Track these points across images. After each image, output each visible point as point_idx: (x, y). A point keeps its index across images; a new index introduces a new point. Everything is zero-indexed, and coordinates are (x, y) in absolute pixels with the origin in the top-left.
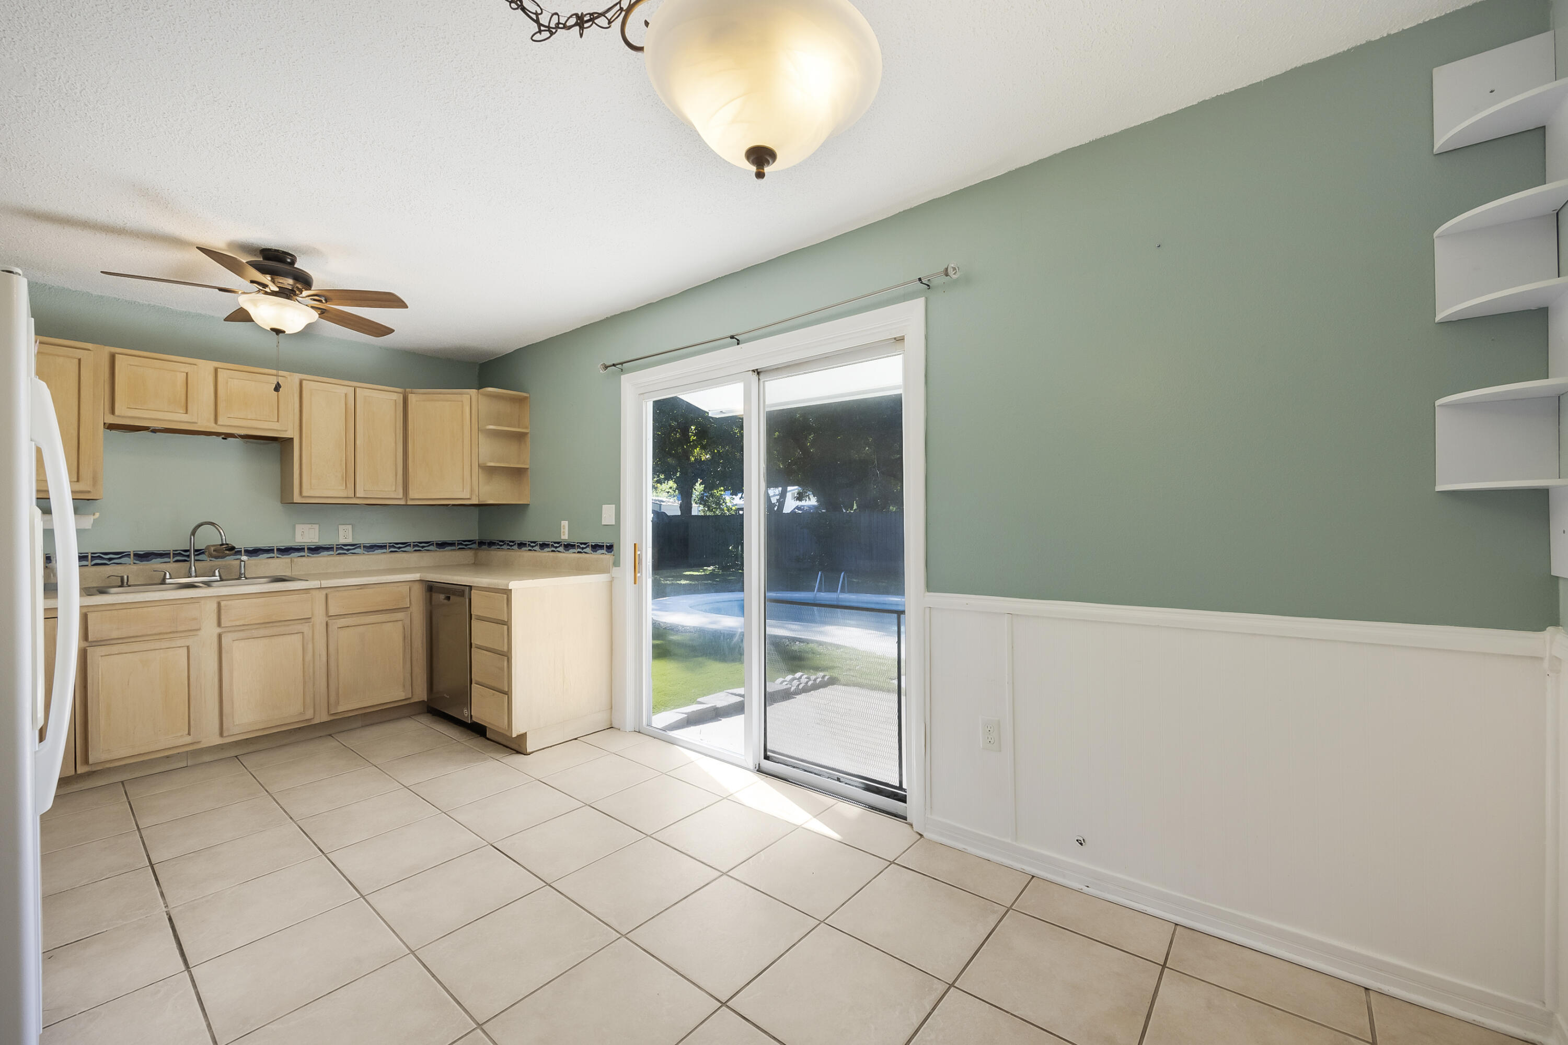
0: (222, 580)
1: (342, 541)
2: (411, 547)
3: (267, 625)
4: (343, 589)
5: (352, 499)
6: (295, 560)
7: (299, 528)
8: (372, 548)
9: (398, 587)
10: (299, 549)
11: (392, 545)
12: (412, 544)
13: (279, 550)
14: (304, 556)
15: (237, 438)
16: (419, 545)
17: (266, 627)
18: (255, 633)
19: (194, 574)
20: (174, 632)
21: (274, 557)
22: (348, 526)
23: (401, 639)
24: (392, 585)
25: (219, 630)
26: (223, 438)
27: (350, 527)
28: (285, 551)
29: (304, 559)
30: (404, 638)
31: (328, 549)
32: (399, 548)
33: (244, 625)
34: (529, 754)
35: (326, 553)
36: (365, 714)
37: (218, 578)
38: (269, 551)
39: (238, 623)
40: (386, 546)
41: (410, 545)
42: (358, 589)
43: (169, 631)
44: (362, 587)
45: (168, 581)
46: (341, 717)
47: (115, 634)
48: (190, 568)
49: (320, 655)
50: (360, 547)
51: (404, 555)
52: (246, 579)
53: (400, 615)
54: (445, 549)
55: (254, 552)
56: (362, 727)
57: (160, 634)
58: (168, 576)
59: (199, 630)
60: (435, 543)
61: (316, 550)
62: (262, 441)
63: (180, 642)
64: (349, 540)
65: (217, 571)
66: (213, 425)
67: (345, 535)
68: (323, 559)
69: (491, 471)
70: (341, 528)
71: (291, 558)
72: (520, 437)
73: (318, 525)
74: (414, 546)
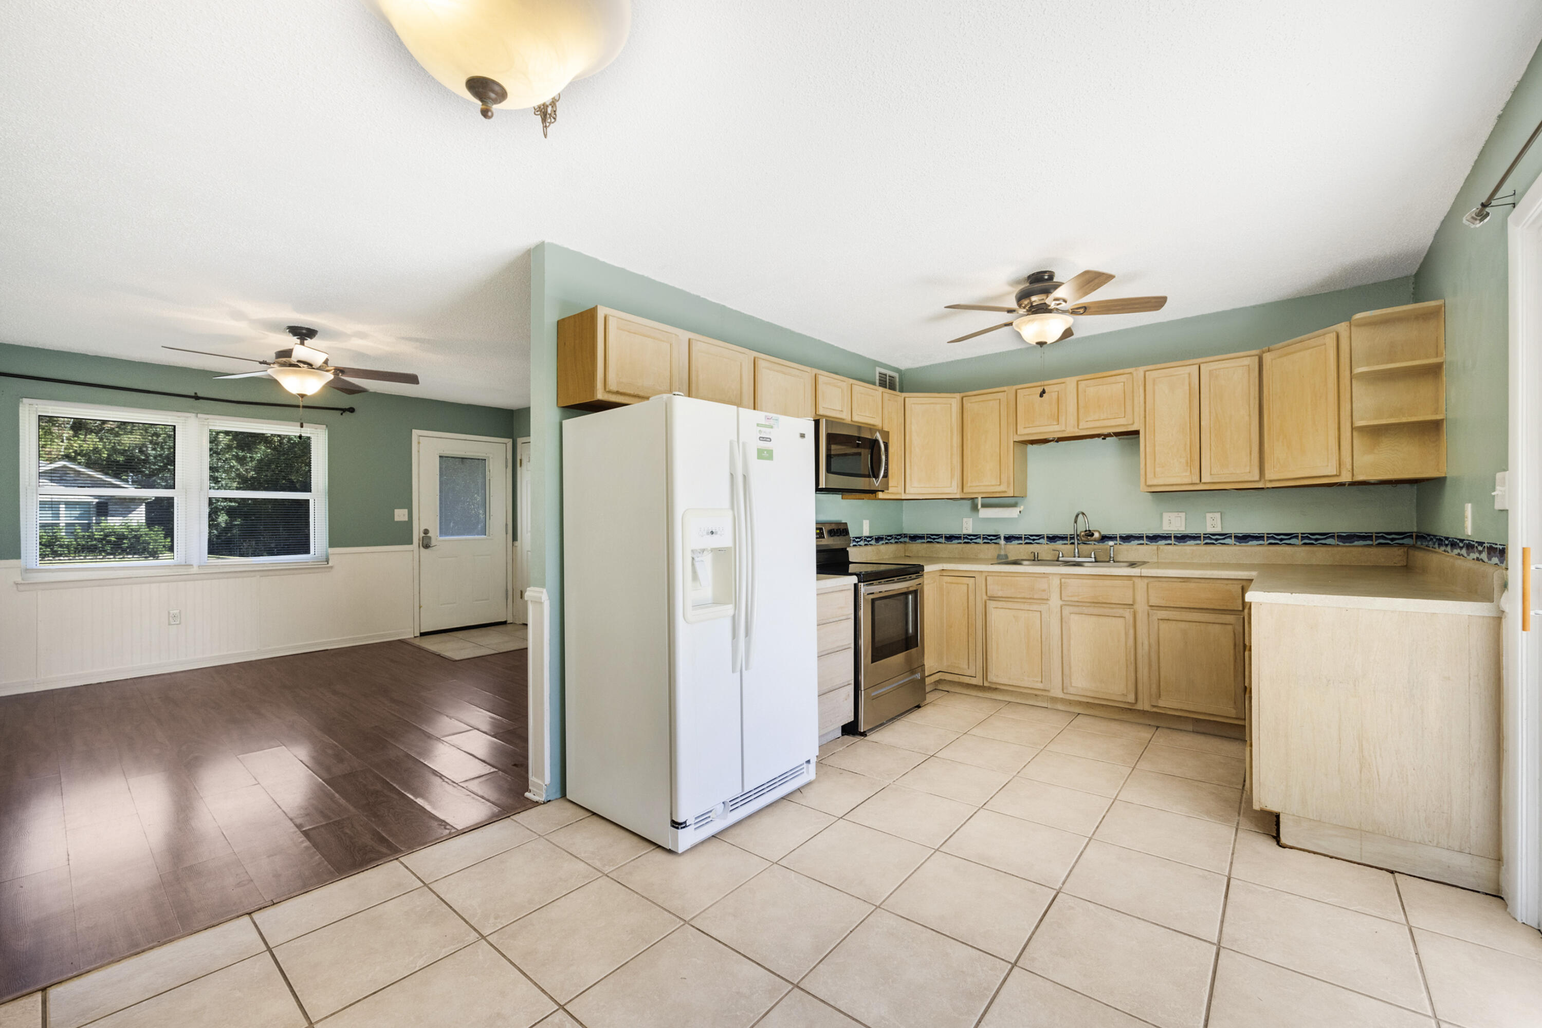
0: (1096, 561)
1: (1210, 530)
2: (1298, 539)
3: (1097, 605)
4: (1164, 580)
5: (1198, 485)
6: (1161, 547)
7: (1166, 516)
8: (1244, 538)
9: (1227, 584)
10: (1166, 537)
11: (1271, 536)
12: (1300, 535)
13: (1148, 537)
14: (1171, 544)
15: (1112, 436)
16: (1311, 537)
17: (1094, 606)
18: (1085, 610)
19: (1077, 555)
20: (1030, 599)
21: (1143, 544)
22: (1215, 514)
23: (1232, 647)
24: (1219, 581)
25: (1061, 603)
26: (1103, 439)
27: (1218, 515)
28: (1154, 538)
29: (1170, 547)
30: (1235, 645)
31: (1195, 537)
32: (1281, 540)
33: (1078, 602)
34: (1284, 848)
35: (1192, 542)
36: (1197, 720)
37: (1093, 560)
38: (1140, 537)
39: (1073, 599)
40: (1263, 537)
41: (1298, 536)
42: (1181, 582)
43: (1029, 597)
44: (1186, 580)
45: (1060, 559)
46: (1163, 712)
47: (1000, 594)
48: (1075, 549)
49: (1142, 644)
50: (1230, 537)
51: (1287, 548)
52: (1114, 562)
53: (1230, 618)
54: (1353, 544)
55: (1127, 538)
56: (1193, 732)
57: (1024, 598)
58: (1061, 555)
59: (1047, 600)
60: (1336, 535)
61: (1182, 538)
62: (1125, 437)
63: (1034, 607)
64: (1218, 530)
65: (1093, 553)
66: (1076, 430)
67: (1212, 524)
68: (1189, 547)
69: (1376, 432)
70: (1209, 515)
71: (1158, 546)
72: (1434, 371)
73: (1184, 514)
74: (1303, 538)
